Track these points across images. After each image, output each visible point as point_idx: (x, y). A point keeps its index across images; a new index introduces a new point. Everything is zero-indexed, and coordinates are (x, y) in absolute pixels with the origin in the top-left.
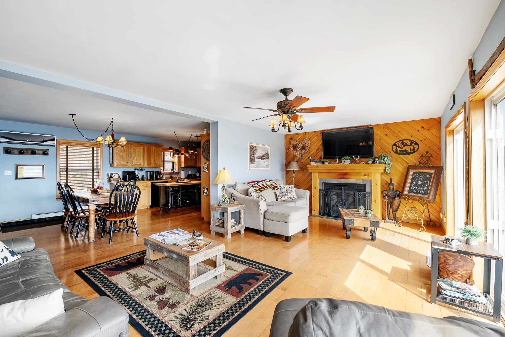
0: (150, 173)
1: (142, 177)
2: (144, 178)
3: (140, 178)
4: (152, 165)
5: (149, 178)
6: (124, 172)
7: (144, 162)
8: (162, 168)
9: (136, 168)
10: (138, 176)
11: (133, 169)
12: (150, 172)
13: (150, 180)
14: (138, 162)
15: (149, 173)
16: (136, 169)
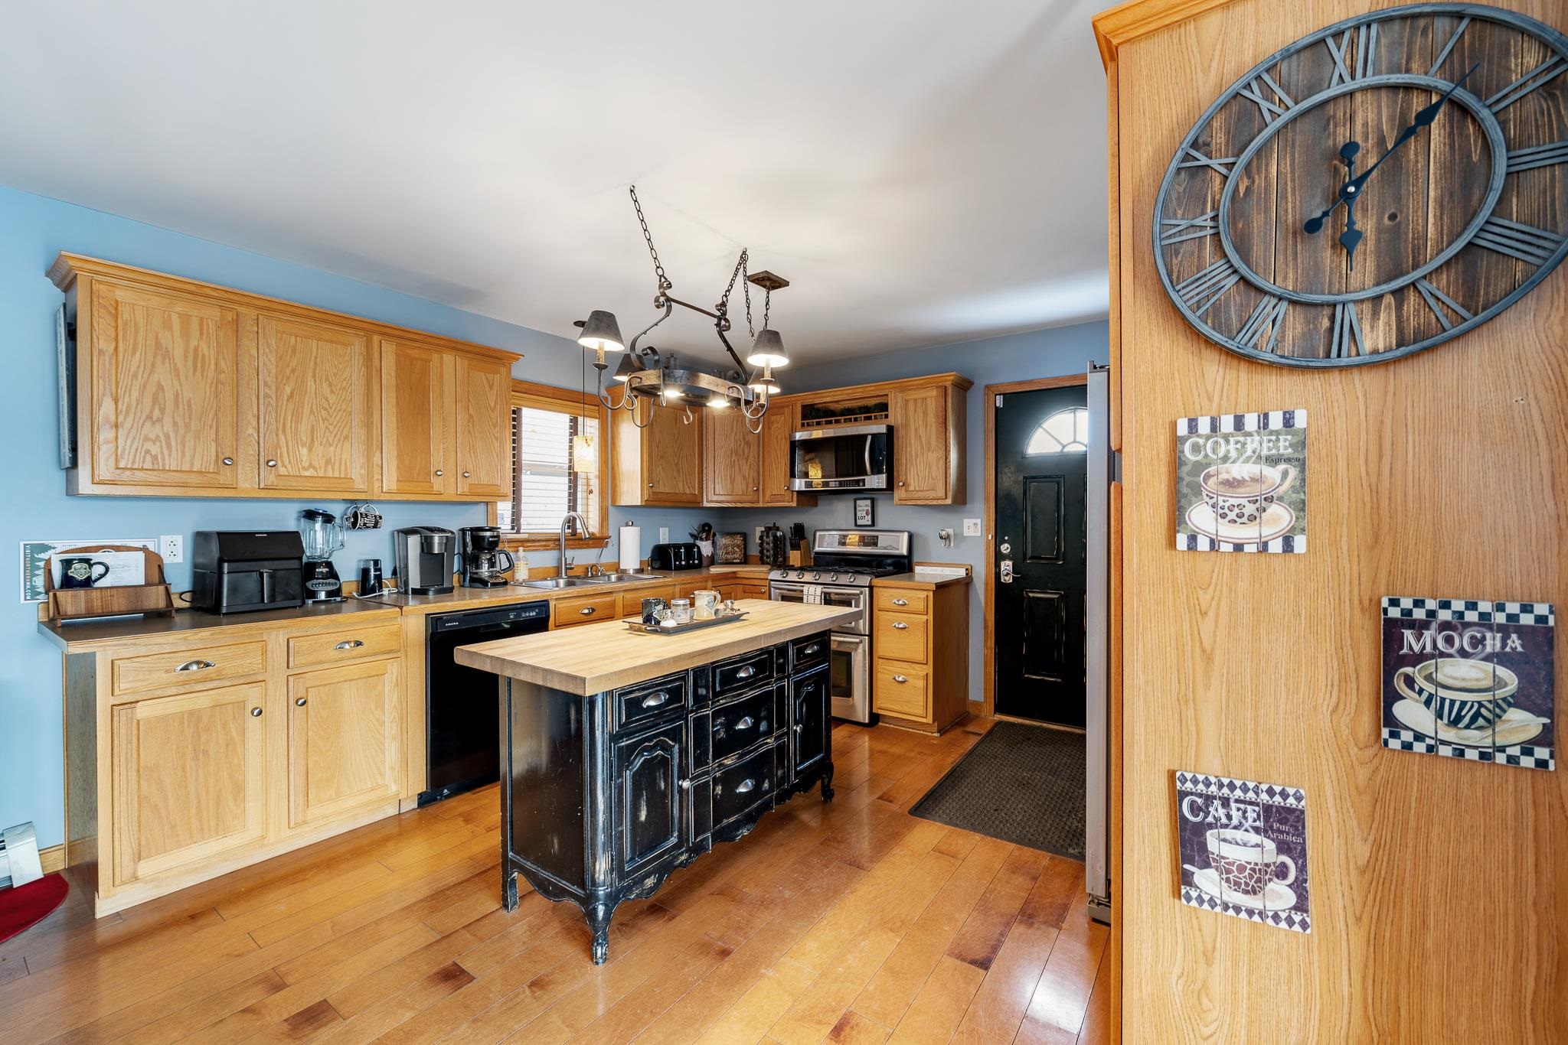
0: (426, 547)
1: (365, 572)
2: (379, 578)
3: (348, 575)
4: (437, 484)
5: (415, 582)
6: (201, 538)
7: (376, 460)
8: (504, 508)
9: (312, 507)
10: (329, 565)
11: (294, 515)
12: (425, 534)
13: (421, 592)
14: (328, 462)
15: (414, 541)
16: (311, 515)
